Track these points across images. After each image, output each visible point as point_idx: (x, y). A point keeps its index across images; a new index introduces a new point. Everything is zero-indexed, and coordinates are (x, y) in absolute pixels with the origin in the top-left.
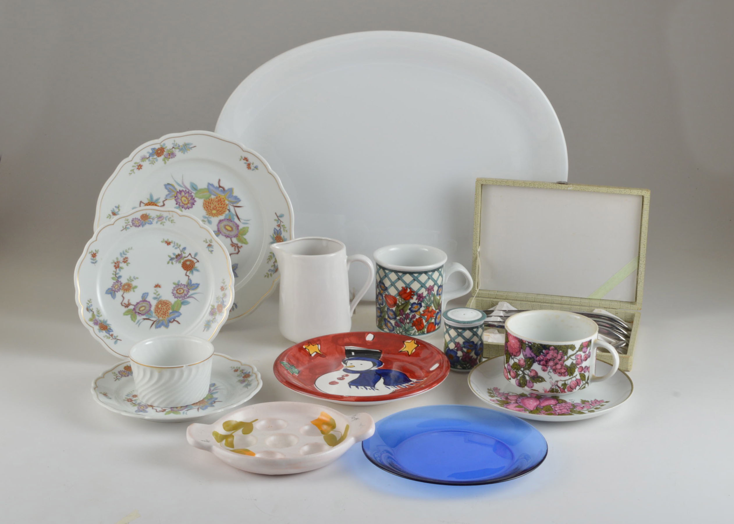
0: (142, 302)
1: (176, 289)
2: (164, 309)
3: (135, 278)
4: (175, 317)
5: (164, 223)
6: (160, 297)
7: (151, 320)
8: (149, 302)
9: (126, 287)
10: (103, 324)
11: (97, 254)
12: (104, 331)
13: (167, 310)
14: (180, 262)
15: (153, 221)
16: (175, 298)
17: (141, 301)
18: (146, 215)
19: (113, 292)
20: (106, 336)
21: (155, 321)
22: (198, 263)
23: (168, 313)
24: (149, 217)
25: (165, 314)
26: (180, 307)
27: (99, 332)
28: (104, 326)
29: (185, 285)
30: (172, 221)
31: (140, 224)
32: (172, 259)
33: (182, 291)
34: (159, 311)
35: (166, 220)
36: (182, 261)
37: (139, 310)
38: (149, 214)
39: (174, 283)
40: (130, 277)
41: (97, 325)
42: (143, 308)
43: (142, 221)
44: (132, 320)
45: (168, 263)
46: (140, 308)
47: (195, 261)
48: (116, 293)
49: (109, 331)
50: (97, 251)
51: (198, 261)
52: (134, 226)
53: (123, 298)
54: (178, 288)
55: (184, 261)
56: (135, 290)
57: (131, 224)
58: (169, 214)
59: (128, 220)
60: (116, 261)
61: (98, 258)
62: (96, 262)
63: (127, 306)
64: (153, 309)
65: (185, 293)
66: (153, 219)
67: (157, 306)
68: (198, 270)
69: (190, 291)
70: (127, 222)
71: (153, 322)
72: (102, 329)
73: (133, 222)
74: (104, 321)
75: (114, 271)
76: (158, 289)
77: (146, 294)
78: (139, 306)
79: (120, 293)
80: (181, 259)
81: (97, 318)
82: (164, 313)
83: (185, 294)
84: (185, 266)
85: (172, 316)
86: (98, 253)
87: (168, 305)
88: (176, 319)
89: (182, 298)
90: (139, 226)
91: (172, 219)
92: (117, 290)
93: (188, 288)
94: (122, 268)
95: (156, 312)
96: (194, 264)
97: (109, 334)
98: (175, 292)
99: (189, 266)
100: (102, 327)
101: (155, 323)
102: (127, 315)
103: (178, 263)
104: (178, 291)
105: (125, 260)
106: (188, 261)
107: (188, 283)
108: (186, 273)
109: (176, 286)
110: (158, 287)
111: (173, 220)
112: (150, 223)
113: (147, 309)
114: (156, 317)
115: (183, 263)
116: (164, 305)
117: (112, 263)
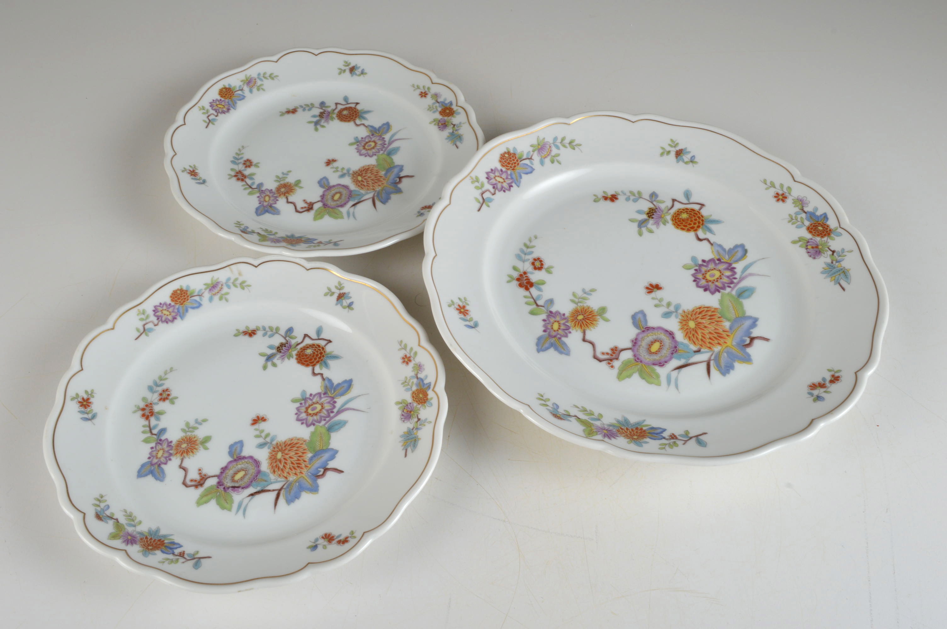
0: (234, 464)
1: (303, 409)
2: (290, 457)
3: (199, 422)
4: (326, 463)
5: (227, 297)
6: (272, 440)
7: (269, 491)
8: (251, 457)
9: (184, 446)
10: (151, 539)
11: (92, 400)
12: (158, 552)
13: (300, 456)
14: (290, 356)
15: (201, 300)
16: (308, 426)
17: (230, 462)
18: (181, 290)
19: (156, 466)
20: (168, 559)
21: (280, 490)
22: (330, 344)
23: (305, 461)
24: (189, 293)
25: (298, 467)
26: (329, 438)
27: (145, 555)
28: (154, 541)
29: (319, 394)
30: (243, 285)
31: (173, 314)
32: (269, 358)
33: (319, 407)
34: (281, 467)
35: (229, 287)
36: (294, 353)
37: (233, 481)
38: (188, 286)
39: (294, 401)
40: (187, 424)
41: (136, 543)
42: (241, 474)
43: (177, 306)
44: (223, 508)
45: (265, 368)
46: (233, 477)
47: (322, 343)
48: (163, 466)
49: (171, 549)
50: (91, 394)
51: (330, 341)
52: (162, 322)
53: (185, 469)
54: (307, 405)
55: (298, 352)
56: (208, 445)
57: (154, 319)
58: (232, 271)
59: (144, 312)
60: (142, 405)
61: (96, 406)
62: (94, 417)
63: (199, 484)
64: (265, 467)
65: (327, 407)
66: (200, 295)
67: (273, 458)
68: (336, 357)
69: (335, 400)
70: (143, 316)
71: (276, 492)
72: (151, 549)
73: (157, 314)
74: (150, 532)
75: (144, 426)
76: (262, 425)
77: (239, 445)
78: (230, 472)
79: (175, 461)
80: (290, 351)
81: (130, 529)
82: (296, 465)
83: (327, 411)
84: (303, 359)
85: (318, 463)
86: (93, 397)
87: (297, 445)
88: (329, 467)
89: (325, 420)
90: (174, 318)
91: (241, 279)
92: (163, 460)
93: (330, 395)
94: (161, 413)
95: (276, 470)
96: (323, 348)
97: (173, 554)
98: (303, 416)
99: (313, 356)
100: (149, 545)
101: (282, 492)
102: (206, 502)
103: (286, 360)
104: (310, 411)
105: (164, 396)
106: (308, 347)
107: (326, 387)
108: (313, 370)
109: (301, 404)
110: (260, 421)
111: (244, 282)
112: (195, 305)
113: (252, 470)
114: (279, 479)
115: (297, 355)
116: (290, 450)
117: (135, 412)
